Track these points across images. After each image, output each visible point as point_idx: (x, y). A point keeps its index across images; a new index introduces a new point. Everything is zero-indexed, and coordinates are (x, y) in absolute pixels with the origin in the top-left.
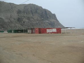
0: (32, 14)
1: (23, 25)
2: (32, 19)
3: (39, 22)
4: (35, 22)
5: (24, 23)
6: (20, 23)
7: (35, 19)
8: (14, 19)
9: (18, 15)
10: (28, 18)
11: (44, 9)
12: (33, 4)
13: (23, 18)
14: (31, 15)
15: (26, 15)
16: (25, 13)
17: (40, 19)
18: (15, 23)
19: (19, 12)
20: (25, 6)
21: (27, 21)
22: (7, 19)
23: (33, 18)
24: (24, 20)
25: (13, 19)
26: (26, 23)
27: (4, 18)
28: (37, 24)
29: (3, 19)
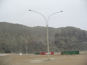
0: (70, 36)
1: (60, 47)
2: (69, 42)
3: (76, 43)
4: (72, 44)
5: (61, 45)
6: (57, 46)
7: (72, 41)
9: (56, 39)
10: (66, 41)
11: (83, 31)
12: (70, 27)
14: (69, 38)
15: (63, 38)
16: (63, 36)
17: (77, 41)
18: (52, 46)
19: (57, 35)
20: (63, 29)
21: (64, 43)
22: (45, 42)
23: (71, 41)
24: (61, 42)
25: (51, 43)
26: (63, 45)
27: (42, 41)
28: (74, 46)
29: (41, 42)
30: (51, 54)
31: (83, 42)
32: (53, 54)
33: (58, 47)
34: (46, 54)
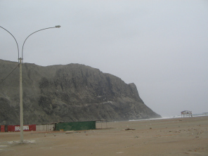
0: (75, 87)
1: (52, 112)
2: (73, 100)
3: (90, 104)
4: (81, 106)
5: (54, 107)
6: (46, 109)
7: (81, 98)
8: (32, 100)
9: (42, 92)
10: (66, 98)
11: (106, 74)
13: (52, 96)
14: (73, 90)
15: (59, 90)
16: (59, 86)
17: (93, 99)
18: (32, 110)
19: (44, 84)
20: (60, 70)
21: (61, 103)
22: (15, 99)
23: (77, 97)
24: (56, 101)
25: (29, 101)
26: (59, 108)
27: (8, 98)
28: (85, 109)
29: (6, 101)
30: (30, 130)
31: (106, 101)
32: (35, 130)
33: (48, 113)
34: (17, 128)
